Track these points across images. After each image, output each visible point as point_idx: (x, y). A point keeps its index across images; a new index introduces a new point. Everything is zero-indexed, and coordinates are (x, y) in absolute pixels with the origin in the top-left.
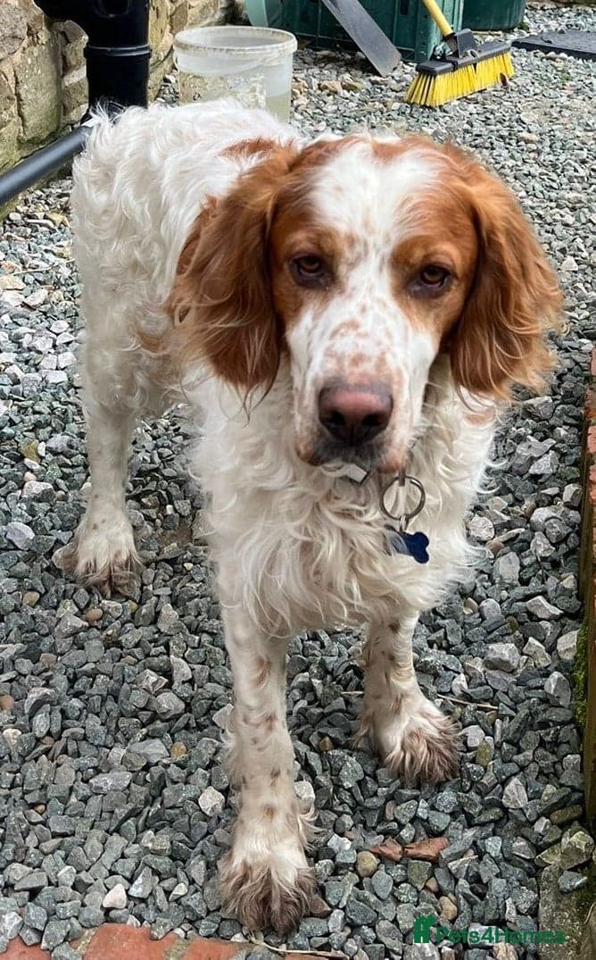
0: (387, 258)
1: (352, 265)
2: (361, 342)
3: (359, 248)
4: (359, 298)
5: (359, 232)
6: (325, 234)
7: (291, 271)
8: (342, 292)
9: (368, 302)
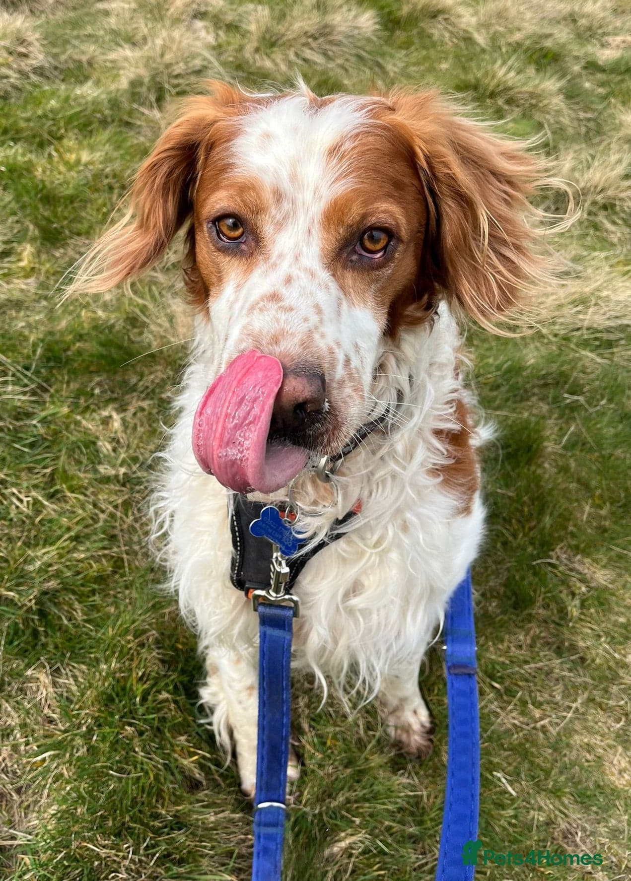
0: (318, 217)
1: (279, 226)
2: (283, 317)
3: (286, 206)
4: (285, 267)
5: (286, 186)
6: (249, 188)
7: (210, 233)
8: (267, 259)
9: (295, 272)
